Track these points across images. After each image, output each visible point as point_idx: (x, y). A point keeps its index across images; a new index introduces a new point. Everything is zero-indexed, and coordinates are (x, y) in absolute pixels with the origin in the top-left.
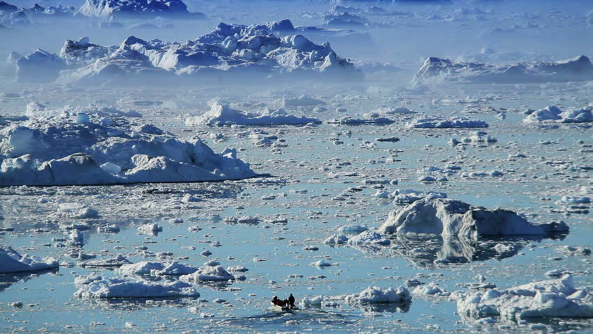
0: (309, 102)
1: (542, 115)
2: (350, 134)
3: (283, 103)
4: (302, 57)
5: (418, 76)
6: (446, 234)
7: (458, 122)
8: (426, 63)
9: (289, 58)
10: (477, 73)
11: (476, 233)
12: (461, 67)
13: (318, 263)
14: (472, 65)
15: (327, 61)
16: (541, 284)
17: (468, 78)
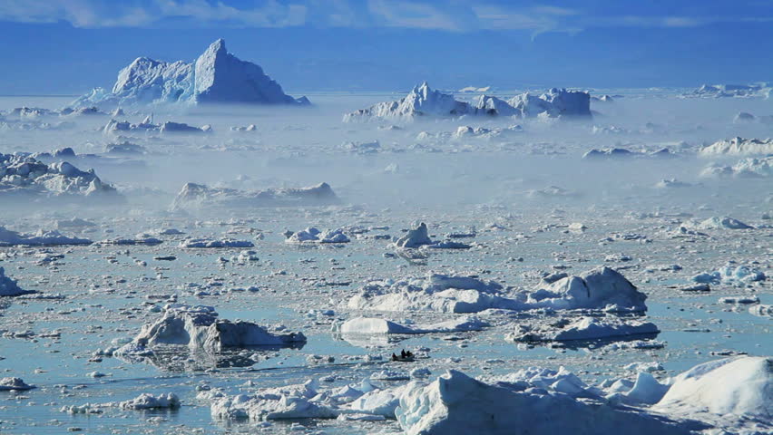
0: (79, 223)
1: (302, 236)
2: (128, 253)
3: (56, 224)
4: (68, 182)
5: (177, 200)
6: (192, 344)
7: (227, 242)
8: (184, 188)
9: (56, 183)
10: (230, 197)
11: (219, 344)
12: (217, 192)
13: (93, 374)
14: (226, 190)
15: (92, 186)
16: (286, 388)
17: (222, 202)
